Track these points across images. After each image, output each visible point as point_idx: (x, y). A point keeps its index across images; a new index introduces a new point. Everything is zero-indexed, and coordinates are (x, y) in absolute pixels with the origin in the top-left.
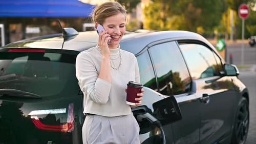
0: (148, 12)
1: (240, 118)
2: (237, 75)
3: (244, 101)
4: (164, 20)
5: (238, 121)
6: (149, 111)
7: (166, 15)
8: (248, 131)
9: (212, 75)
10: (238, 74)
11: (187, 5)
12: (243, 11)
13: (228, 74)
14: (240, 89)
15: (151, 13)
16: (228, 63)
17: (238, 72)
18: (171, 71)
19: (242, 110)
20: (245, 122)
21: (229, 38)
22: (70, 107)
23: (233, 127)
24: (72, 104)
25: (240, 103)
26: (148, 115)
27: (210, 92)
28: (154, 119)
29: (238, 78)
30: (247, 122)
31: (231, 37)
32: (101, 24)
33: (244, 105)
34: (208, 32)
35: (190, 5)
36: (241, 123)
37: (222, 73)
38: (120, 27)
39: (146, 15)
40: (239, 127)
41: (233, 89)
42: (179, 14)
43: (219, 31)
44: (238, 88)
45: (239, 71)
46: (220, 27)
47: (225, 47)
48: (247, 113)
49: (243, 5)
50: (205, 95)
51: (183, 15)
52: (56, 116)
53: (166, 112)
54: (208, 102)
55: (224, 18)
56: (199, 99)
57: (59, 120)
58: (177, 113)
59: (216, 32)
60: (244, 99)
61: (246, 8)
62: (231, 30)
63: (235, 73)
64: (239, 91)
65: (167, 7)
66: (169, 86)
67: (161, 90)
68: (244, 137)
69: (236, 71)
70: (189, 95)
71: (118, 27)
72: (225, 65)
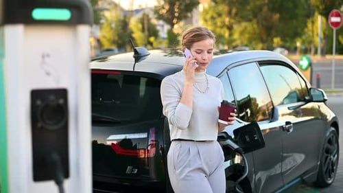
0: (208, 17)
1: (328, 151)
2: (324, 101)
3: (333, 131)
4: (230, 28)
5: (326, 155)
6: (229, 137)
7: (233, 21)
8: (337, 167)
9: (296, 100)
10: (326, 100)
11: (260, 9)
12: (334, 19)
13: (314, 100)
14: (328, 117)
15: (213, 18)
16: (315, 87)
17: (326, 98)
18: (249, 96)
19: (330, 142)
20: (334, 156)
21: (316, 52)
22: (151, 132)
23: (319, 163)
24: (154, 129)
25: (328, 134)
26: (229, 142)
27: (293, 119)
28: (236, 146)
29: (325, 104)
30: (336, 156)
31: (319, 51)
32: (189, 49)
33: (333, 137)
34: (288, 45)
35: (265, 9)
36: (329, 158)
37: (307, 98)
38: (208, 53)
39: (206, 20)
40: (327, 162)
41: (320, 117)
42: (250, 20)
43: (303, 43)
44: (326, 116)
45: (328, 96)
46: (304, 37)
47: (310, 65)
48: (336, 146)
49: (334, 11)
50: (288, 123)
51: (255, 21)
52: (132, 141)
53: (248, 139)
54: (291, 130)
55: (310, 25)
56: (282, 126)
57: (136, 145)
58: (260, 140)
59: (298, 44)
60: (333, 129)
61: (338, 15)
62: (318, 41)
63: (322, 99)
64: (327, 119)
65: (234, 11)
66: (247, 113)
67: (241, 115)
68: (332, 175)
69: (324, 96)
70: (271, 122)
71: (206, 52)
72: (310, 89)
